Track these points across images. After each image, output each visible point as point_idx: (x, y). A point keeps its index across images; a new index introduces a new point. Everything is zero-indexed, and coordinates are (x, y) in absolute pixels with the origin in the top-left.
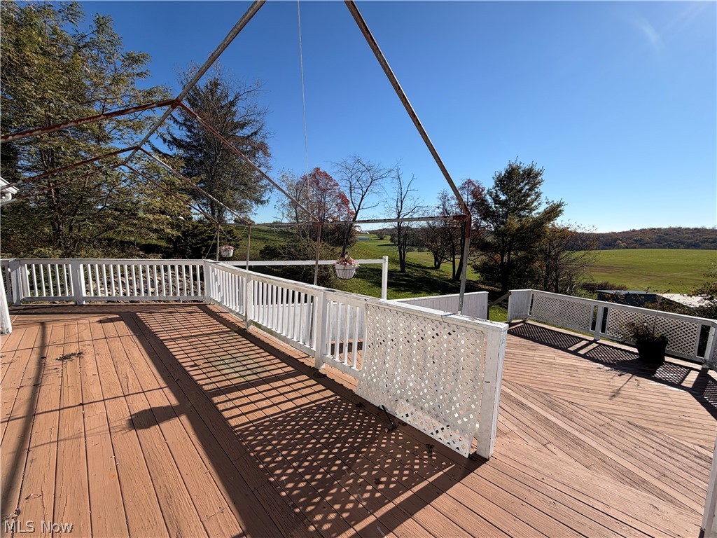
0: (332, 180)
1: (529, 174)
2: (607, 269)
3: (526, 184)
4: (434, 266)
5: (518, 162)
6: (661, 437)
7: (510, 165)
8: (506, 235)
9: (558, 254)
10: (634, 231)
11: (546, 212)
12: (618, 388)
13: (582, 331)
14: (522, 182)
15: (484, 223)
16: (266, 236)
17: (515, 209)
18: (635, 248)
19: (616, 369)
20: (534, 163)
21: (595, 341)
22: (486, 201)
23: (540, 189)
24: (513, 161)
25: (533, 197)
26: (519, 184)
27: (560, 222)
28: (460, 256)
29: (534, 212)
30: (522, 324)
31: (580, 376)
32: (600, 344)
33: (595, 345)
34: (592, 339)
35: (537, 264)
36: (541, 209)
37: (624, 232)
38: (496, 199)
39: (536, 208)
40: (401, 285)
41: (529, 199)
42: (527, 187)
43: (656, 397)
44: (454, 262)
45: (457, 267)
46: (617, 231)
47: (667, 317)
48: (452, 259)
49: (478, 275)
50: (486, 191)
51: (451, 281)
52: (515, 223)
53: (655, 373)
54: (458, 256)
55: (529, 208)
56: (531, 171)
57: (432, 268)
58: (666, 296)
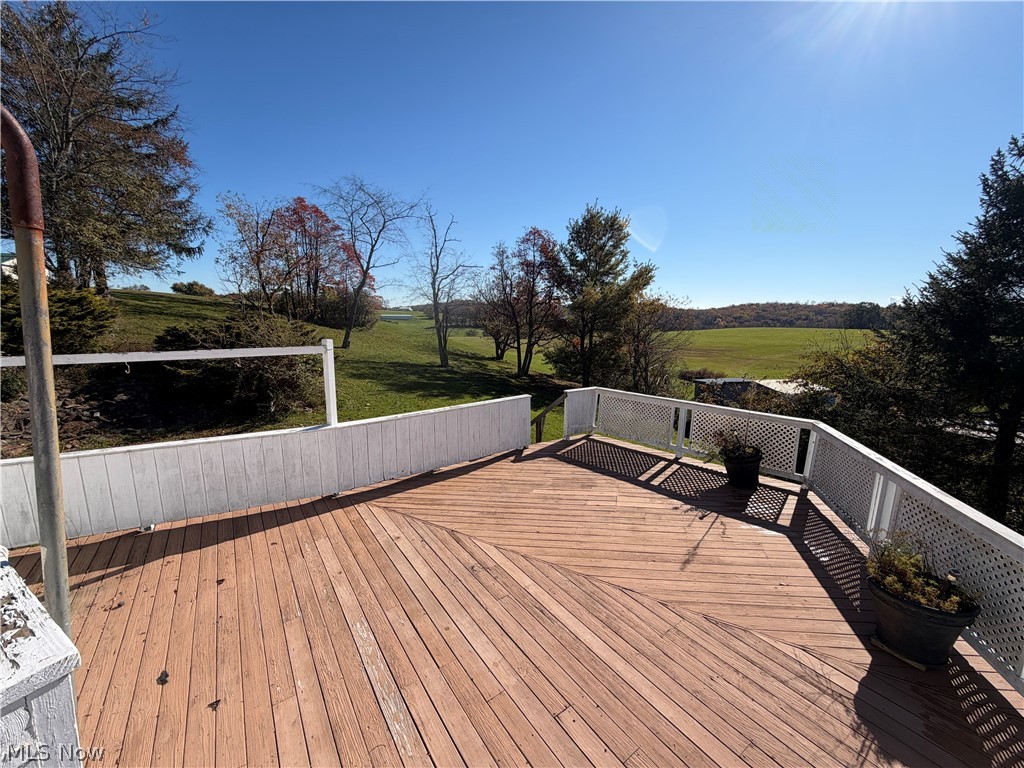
0: (328, 221)
1: (612, 225)
2: (706, 352)
3: (609, 239)
4: (495, 355)
5: (598, 207)
6: (750, 641)
7: (588, 210)
8: (584, 310)
9: (648, 334)
10: (733, 306)
11: (634, 278)
12: (695, 544)
13: (660, 447)
14: (604, 235)
15: (557, 293)
16: (203, 312)
17: (597, 273)
18: (734, 327)
19: (698, 507)
20: (618, 209)
21: (676, 461)
22: (559, 260)
23: (626, 246)
24: (591, 204)
25: (619, 257)
26: (601, 239)
27: (650, 292)
28: (526, 341)
29: (621, 278)
30: (584, 441)
31: (648, 528)
32: (682, 465)
33: (675, 467)
34: (672, 457)
35: (625, 349)
36: (628, 275)
37: (723, 309)
38: (572, 258)
39: (623, 272)
40: (435, 387)
41: (613, 259)
42: (611, 243)
43: (746, 554)
44: (518, 349)
45: (523, 355)
46: (718, 306)
47: (762, 419)
48: (516, 345)
49: (550, 366)
50: (558, 247)
51: (516, 376)
52: (596, 293)
53: (746, 506)
54: (524, 341)
55: (612, 271)
56: (615, 220)
57: (492, 359)
58: (762, 383)
